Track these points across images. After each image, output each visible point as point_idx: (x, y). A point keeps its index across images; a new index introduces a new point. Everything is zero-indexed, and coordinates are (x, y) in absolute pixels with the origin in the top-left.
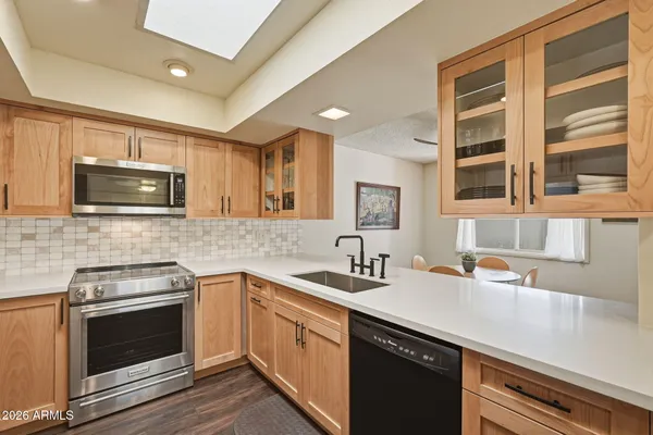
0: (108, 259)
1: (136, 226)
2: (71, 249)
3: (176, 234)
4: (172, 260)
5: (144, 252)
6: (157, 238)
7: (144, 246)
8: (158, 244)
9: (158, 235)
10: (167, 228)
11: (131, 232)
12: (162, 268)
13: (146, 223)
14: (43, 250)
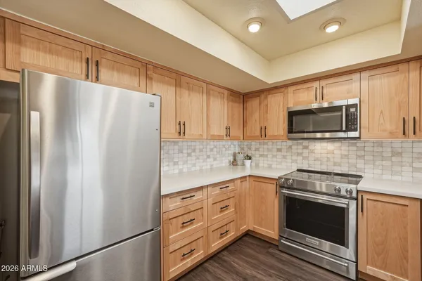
0: (313, 166)
1: (330, 146)
2: (294, 158)
3: (363, 153)
4: (358, 174)
5: (335, 164)
6: (346, 155)
7: (336, 160)
8: (346, 160)
9: (346, 153)
10: (355, 148)
11: (327, 149)
12: (350, 178)
13: (337, 144)
14: (284, 157)
